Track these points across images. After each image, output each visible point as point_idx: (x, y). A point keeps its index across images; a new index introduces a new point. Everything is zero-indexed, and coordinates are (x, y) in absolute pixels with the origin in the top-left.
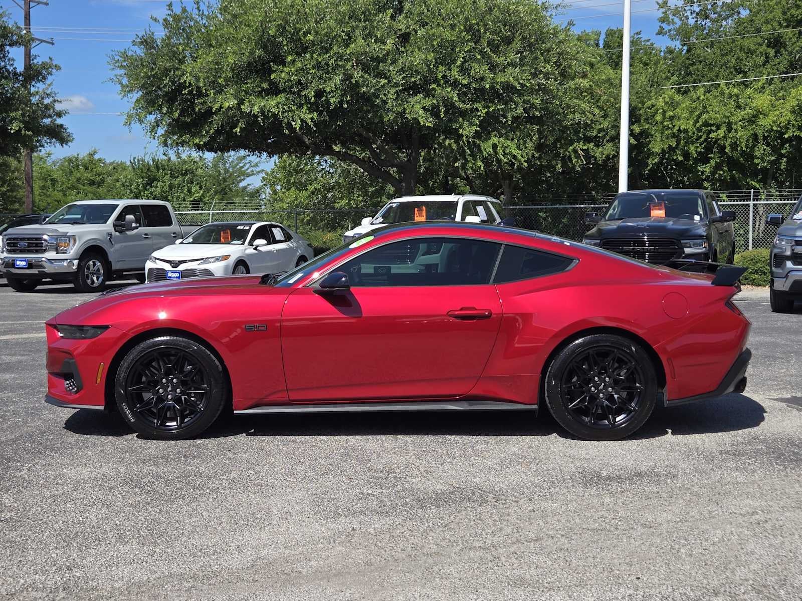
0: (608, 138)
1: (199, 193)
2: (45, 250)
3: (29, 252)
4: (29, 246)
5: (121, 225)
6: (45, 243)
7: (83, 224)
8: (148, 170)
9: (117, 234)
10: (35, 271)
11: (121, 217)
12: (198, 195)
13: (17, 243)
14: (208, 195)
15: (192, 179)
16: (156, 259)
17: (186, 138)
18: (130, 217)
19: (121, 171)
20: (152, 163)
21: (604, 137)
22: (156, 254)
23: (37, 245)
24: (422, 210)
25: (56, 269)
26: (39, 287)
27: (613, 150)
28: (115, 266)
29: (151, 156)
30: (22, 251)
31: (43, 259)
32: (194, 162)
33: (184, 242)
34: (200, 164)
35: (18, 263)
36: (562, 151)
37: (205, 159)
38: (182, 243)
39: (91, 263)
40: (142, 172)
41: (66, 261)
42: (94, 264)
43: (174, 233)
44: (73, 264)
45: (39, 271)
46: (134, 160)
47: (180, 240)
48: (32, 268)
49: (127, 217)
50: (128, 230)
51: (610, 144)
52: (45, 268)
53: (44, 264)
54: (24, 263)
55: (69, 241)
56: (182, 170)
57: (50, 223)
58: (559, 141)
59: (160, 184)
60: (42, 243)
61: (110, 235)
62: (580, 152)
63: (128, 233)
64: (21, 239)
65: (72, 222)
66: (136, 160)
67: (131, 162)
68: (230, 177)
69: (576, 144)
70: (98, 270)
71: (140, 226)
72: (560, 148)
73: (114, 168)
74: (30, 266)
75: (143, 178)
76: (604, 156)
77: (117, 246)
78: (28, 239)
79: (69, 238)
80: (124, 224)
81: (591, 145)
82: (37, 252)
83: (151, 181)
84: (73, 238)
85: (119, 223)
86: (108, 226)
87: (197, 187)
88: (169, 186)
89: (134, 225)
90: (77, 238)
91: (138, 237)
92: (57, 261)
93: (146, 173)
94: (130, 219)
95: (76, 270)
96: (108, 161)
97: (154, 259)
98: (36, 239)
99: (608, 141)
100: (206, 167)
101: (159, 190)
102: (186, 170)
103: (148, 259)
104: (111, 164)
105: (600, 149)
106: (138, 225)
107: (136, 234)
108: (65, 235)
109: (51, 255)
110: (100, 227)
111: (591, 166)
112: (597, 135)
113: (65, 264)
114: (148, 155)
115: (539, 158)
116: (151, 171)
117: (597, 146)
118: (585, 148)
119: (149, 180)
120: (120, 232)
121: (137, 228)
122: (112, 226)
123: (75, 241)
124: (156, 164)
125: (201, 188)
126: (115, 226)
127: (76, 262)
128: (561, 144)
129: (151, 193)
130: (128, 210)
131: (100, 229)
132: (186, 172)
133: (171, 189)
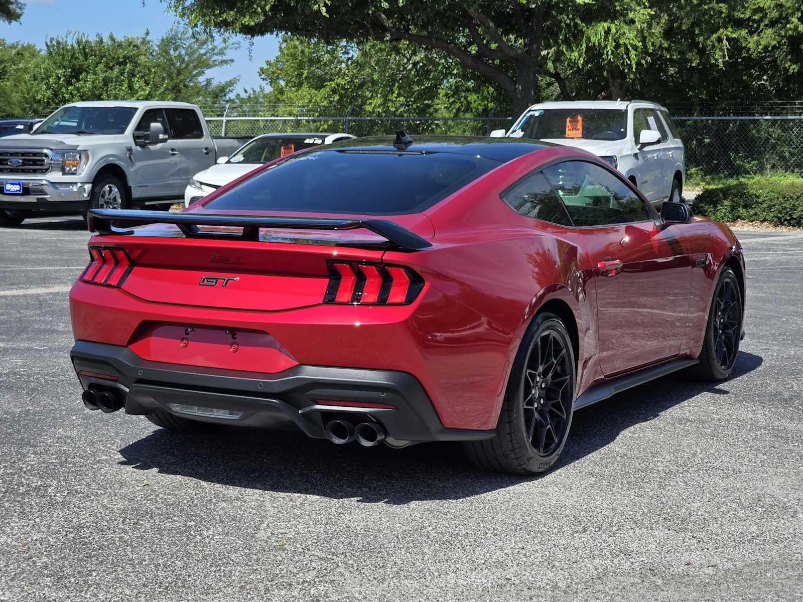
0: (767, 22)
1: (144, 90)
2: (47, 170)
3: (24, 171)
4: (24, 164)
5: (143, 136)
6: (46, 161)
7: (91, 133)
8: (72, 56)
9: (139, 148)
10: (32, 199)
11: (143, 124)
12: (143, 93)
13: (7, 160)
14: (158, 93)
15: (134, 70)
16: (201, 183)
17: (230, 15)
18: (156, 125)
19: (29, 57)
20: (77, 46)
21: (761, 20)
22: (199, 177)
23: (35, 162)
24: (577, 121)
25: (63, 197)
26: (27, 221)
27: (774, 39)
28: (136, 194)
29: (76, 36)
30: (13, 171)
31: (44, 182)
32: (134, 46)
33: (232, 160)
34: (143, 48)
35: (8, 187)
36: (701, 39)
37: (149, 42)
38: (228, 162)
39: (107, 188)
40: (63, 59)
41: (75, 186)
42: (111, 191)
43: (206, 149)
44: (85, 189)
45: (37, 199)
46: (51, 42)
47: (225, 159)
48: (28, 194)
49: (153, 125)
50: (151, 144)
51: (769, 31)
52: (46, 194)
53: (46, 189)
54: (17, 188)
55: (80, 158)
56: (118, 58)
57: (43, 133)
58: (699, 25)
59: (91, 77)
60: (43, 160)
61: (130, 150)
62: (725, 42)
63: (151, 147)
64: (12, 154)
65: (76, 131)
66: (54, 43)
67: (47, 45)
68: (186, 67)
69: (721, 30)
70: (115, 199)
71: (169, 138)
72: (698, 35)
73: (18, 54)
74: (26, 191)
75: (64, 67)
76: (760, 47)
77: (138, 165)
78: (23, 154)
79: (80, 152)
80: (148, 135)
81: (744, 32)
82: (35, 171)
83: (76, 73)
84: (84, 154)
85: (141, 133)
86: (126, 138)
87: (142, 83)
88: (104, 80)
89: (161, 136)
90: (90, 153)
91: (161, 154)
92: (63, 185)
93: (70, 62)
94: (156, 128)
95: (88, 199)
96: (9, 42)
97: (198, 185)
98: (35, 154)
99: (766, 26)
100: (151, 54)
101: (89, 85)
102: (124, 57)
103: (188, 184)
104: (13, 47)
105: (755, 38)
106: (167, 137)
107: (160, 149)
108: (74, 149)
109: (55, 176)
110: (116, 139)
111: (740, 60)
112: (750, 18)
113: (75, 189)
114: (72, 35)
115: (668, 49)
116: (77, 58)
117: (751, 33)
118: (734, 36)
119: (73, 70)
120: (143, 146)
121: (164, 141)
122: (131, 136)
123: (87, 158)
124: (84, 48)
125: (147, 83)
126: (136, 138)
127: (88, 187)
128: (701, 30)
129: (78, 90)
130: (150, 115)
131: (118, 141)
132: (125, 61)
133: (106, 85)
